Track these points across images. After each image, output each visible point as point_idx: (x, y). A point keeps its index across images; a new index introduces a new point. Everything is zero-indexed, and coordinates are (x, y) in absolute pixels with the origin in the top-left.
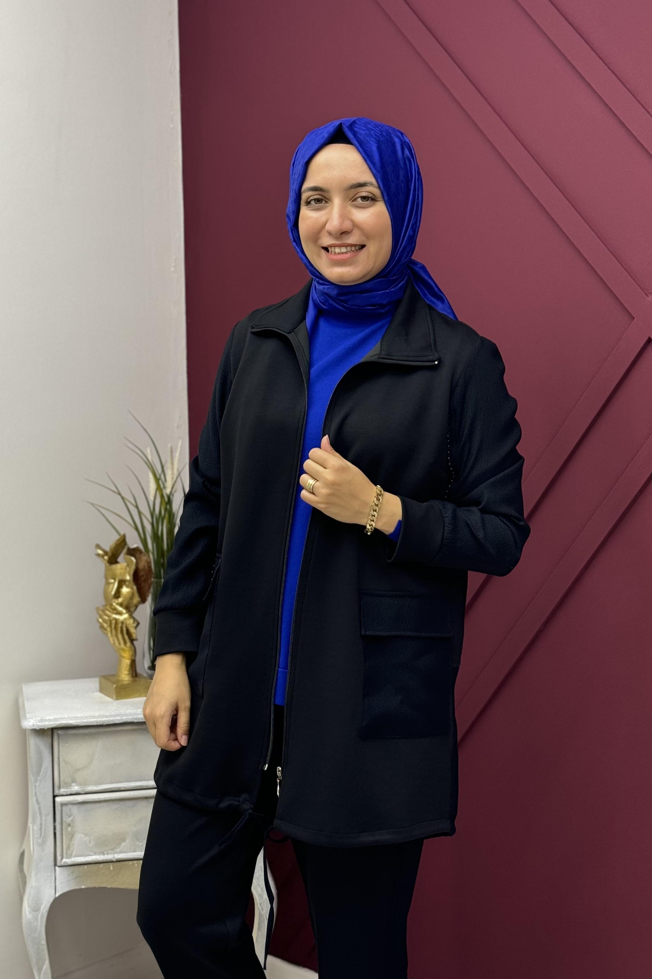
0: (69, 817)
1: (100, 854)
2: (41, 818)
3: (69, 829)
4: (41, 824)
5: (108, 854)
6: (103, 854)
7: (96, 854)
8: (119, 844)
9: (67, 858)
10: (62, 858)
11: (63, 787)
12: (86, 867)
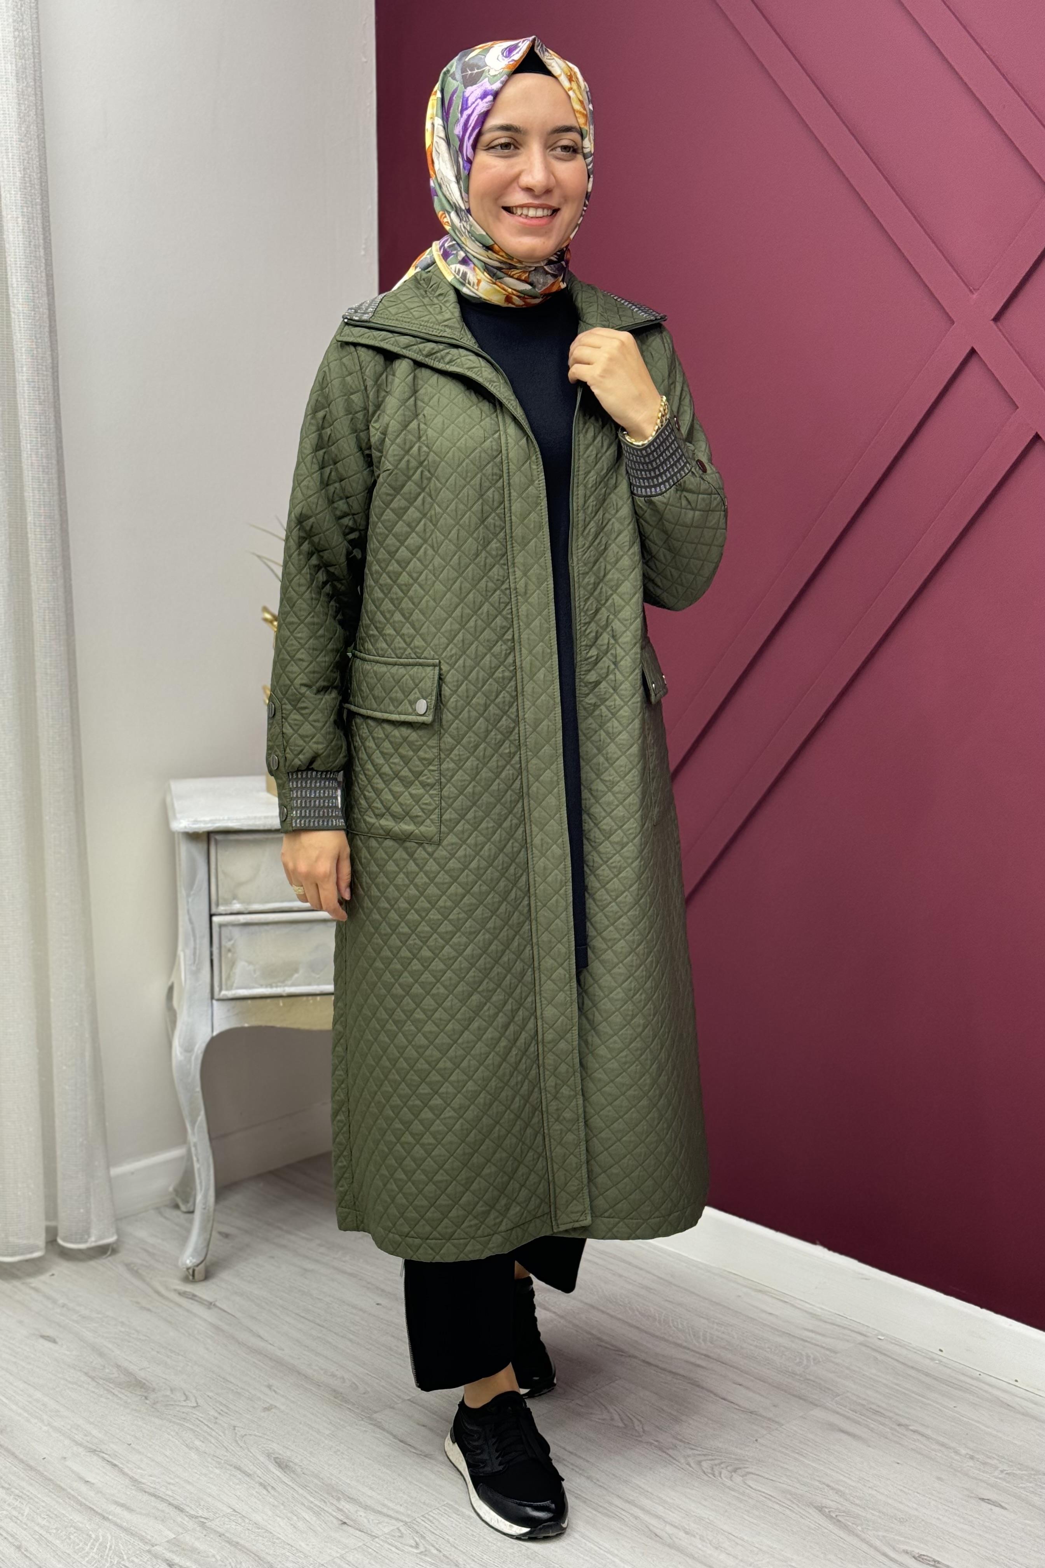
0: (230, 940)
1: (266, 987)
2: (195, 941)
3: (230, 955)
4: (195, 949)
5: (277, 987)
6: (271, 986)
7: (261, 986)
8: (291, 975)
9: (227, 989)
10: (221, 990)
11: (222, 904)
12: (249, 1002)
